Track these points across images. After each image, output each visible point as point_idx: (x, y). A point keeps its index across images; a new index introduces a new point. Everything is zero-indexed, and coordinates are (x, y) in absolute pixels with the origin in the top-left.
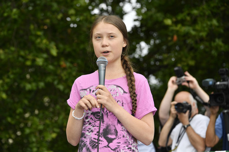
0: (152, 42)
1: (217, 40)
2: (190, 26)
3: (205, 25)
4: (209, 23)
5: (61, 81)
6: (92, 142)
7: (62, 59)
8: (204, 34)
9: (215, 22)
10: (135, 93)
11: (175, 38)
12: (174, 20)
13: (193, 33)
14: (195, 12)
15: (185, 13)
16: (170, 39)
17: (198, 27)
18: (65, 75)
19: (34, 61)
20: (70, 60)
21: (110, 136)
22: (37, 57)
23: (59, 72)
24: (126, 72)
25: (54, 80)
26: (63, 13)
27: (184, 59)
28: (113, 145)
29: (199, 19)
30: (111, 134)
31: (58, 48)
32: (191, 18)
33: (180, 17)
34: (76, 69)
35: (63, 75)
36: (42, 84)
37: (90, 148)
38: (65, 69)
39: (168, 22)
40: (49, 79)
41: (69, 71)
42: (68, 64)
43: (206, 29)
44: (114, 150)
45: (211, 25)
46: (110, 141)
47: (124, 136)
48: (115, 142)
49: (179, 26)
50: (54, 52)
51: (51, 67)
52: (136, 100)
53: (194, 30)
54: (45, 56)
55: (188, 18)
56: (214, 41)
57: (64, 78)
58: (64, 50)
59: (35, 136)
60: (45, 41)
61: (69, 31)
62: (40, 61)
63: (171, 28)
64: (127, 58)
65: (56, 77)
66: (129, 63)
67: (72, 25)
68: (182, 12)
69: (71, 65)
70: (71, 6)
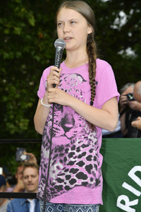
0: (132, 12)
5: (38, 52)
7: (40, 29)
10: (94, 80)
18: (42, 46)
19: (12, 29)
20: (47, 31)
21: (67, 125)
22: (15, 26)
23: (36, 42)
25: (31, 50)
28: (69, 134)
30: (69, 123)
31: (36, 18)
35: (40, 46)
36: (19, 54)
38: (42, 39)
40: (26, 49)
41: (46, 42)
44: (70, 139)
46: (67, 130)
47: (80, 126)
48: (72, 131)
50: (32, 22)
51: (28, 37)
52: (95, 88)
54: (23, 25)
58: (42, 20)
59: (12, 105)
60: (23, 10)
62: (18, 31)
65: (33, 48)
69: (48, 36)
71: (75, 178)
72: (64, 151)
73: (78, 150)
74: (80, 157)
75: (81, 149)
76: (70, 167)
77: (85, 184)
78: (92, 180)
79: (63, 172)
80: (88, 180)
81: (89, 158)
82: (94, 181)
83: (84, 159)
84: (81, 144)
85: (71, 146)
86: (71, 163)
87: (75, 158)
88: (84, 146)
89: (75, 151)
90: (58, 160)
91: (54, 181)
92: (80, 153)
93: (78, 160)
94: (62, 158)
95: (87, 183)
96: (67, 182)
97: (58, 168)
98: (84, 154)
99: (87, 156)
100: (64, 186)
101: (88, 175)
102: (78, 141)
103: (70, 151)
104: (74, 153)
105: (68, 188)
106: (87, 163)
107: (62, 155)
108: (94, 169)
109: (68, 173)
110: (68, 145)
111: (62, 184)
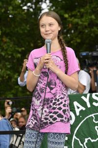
1: (94, 27)
2: (79, 18)
3: (87, 18)
4: (90, 17)
5: (3, 50)
6: (41, 89)
7: (4, 36)
8: (86, 24)
9: (93, 17)
11: (70, 25)
12: (70, 14)
13: (80, 23)
14: (82, 10)
15: (77, 11)
16: (67, 26)
17: (83, 19)
20: (9, 37)
21: (51, 86)
23: (2, 44)
24: (61, 47)
26: (5, 9)
27: (74, 38)
28: (53, 91)
29: (85, 14)
32: (80, 14)
33: (74, 13)
34: (12, 43)
35: (4, 46)
37: (40, 92)
39: (66, 16)
41: (8, 44)
42: (8, 40)
43: (88, 21)
44: (54, 94)
45: (91, 19)
46: (51, 89)
47: (60, 87)
48: (54, 89)
49: (73, 18)
53: (81, 21)
55: (78, 14)
56: (93, 28)
57: (5, 48)
58: (6, 31)
61: (9, 19)
63: (68, 20)
64: (61, 37)
66: (63, 40)
67: (10, 16)
68: (75, 10)
69: (9, 41)
70: (10, 5)
71: (56, 117)
72: (50, 102)
73: (58, 101)
74: (59, 104)
75: (60, 100)
76: (53, 111)
77: (62, 121)
78: (66, 118)
79: (48, 114)
80: (64, 119)
81: (64, 105)
82: (67, 120)
83: (61, 106)
84: (60, 97)
85: (54, 98)
86: (54, 108)
87: (56, 105)
88: (61, 98)
89: (56, 101)
90: (45, 107)
91: (43, 119)
92: (59, 102)
93: (58, 107)
94: (48, 106)
95: (63, 120)
96: (51, 119)
97: (45, 111)
98: (62, 103)
99: (63, 104)
100: (49, 122)
101: (64, 115)
102: (58, 95)
103: (54, 101)
104: (56, 103)
105: (51, 123)
106: (64, 108)
107: (48, 104)
108: (67, 112)
109: (51, 114)
110: (52, 98)
111: (48, 121)
